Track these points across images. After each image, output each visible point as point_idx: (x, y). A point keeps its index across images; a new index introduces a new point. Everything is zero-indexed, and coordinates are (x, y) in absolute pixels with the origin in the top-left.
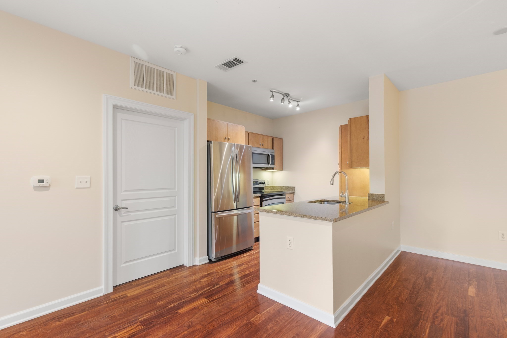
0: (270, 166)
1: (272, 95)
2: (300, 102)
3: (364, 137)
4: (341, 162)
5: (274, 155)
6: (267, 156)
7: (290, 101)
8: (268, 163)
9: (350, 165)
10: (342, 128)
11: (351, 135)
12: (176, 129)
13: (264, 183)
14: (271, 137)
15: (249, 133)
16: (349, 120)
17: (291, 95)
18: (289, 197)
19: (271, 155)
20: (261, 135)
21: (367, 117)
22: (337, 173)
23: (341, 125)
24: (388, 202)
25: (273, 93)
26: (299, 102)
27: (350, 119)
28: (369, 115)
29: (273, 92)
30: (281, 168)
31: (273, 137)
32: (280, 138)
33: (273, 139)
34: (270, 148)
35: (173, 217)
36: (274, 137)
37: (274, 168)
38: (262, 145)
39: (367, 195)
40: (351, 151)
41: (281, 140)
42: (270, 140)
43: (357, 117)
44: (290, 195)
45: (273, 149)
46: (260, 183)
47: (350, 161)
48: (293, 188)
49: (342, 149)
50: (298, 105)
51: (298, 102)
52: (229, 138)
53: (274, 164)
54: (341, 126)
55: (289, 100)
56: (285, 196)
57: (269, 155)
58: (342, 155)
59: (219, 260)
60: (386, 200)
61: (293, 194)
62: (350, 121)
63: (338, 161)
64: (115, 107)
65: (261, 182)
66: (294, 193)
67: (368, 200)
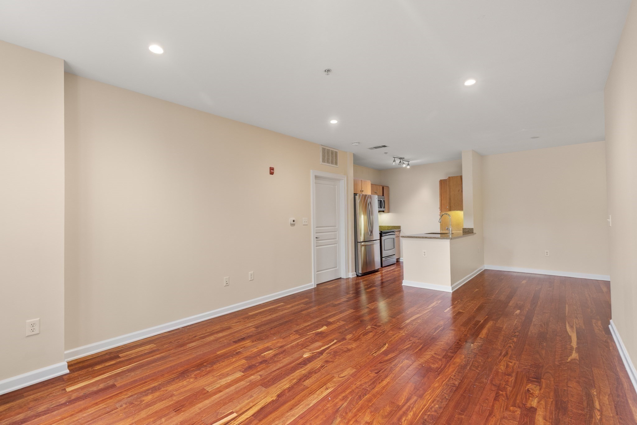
0: (382, 209)
1: (394, 160)
2: (410, 162)
3: (459, 190)
4: (441, 207)
5: (384, 201)
8: (381, 207)
9: (449, 209)
10: (442, 182)
11: (450, 188)
12: (336, 186)
14: (382, 186)
17: (405, 158)
18: (398, 234)
20: (377, 184)
21: (461, 177)
24: (475, 233)
27: (449, 177)
28: (462, 176)
29: (394, 158)
30: (389, 212)
32: (387, 187)
33: (383, 188)
34: (381, 195)
35: (336, 245)
36: (384, 186)
37: (385, 212)
38: (377, 193)
39: (462, 229)
40: (450, 199)
42: (381, 188)
43: (454, 177)
45: (383, 195)
47: (449, 207)
48: (399, 227)
49: (442, 198)
50: (408, 164)
51: (408, 162)
52: (363, 191)
53: (385, 208)
54: (441, 180)
55: (403, 162)
56: (395, 233)
57: (381, 200)
58: (442, 201)
59: (364, 274)
60: (474, 232)
63: (439, 206)
64: (316, 177)
66: (400, 231)
67: (463, 232)
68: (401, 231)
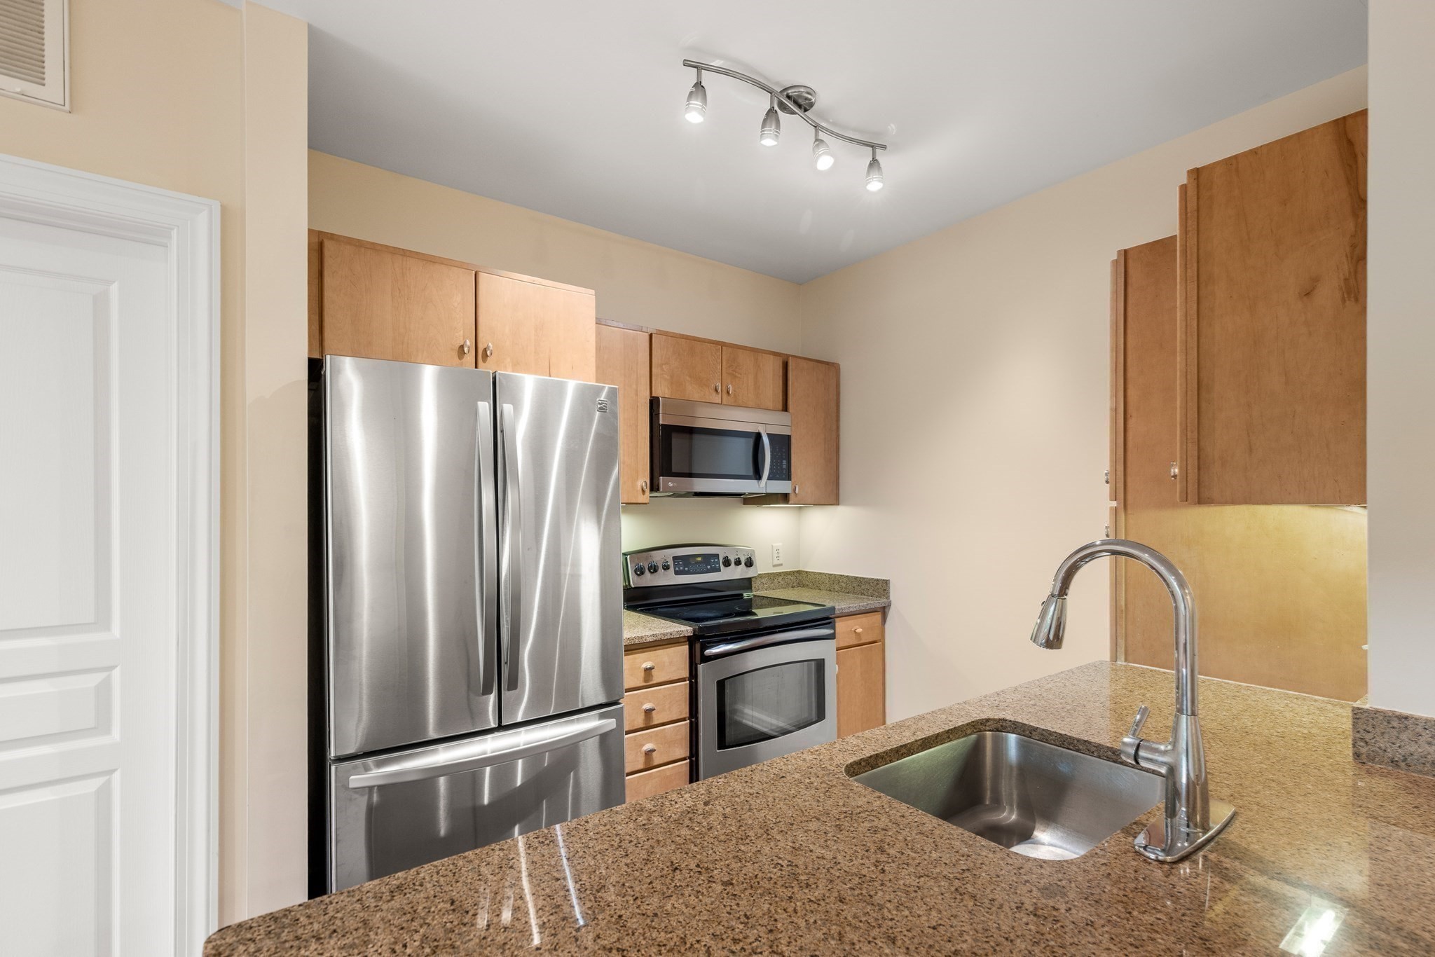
0: (765, 485)
2: (884, 147)
3: (1315, 280)
4: (1120, 468)
5: (789, 437)
6: (751, 441)
7: (822, 135)
8: (757, 475)
9: (1192, 488)
10: (1134, 267)
11: (1201, 282)
13: (749, 563)
14: (775, 354)
15: (651, 336)
16: (1185, 182)
17: (826, 103)
18: (859, 630)
19: (769, 435)
20: (722, 345)
21: (1353, 127)
22: (1092, 556)
23: (1126, 251)
25: (699, 75)
26: (878, 151)
27: (1196, 173)
29: (699, 67)
30: (831, 495)
31: (788, 356)
32: (827, 363)
33: (785, 366)
34: (770, 405)
35: (87, 787)
36: (792, 356)
37: (792, 497)
38: (728, 393)
40: (1201, 388)
41: (829, 371)
42: (771, 369)
43: (1254, 152)
44: (863, 619)
45: (785, 408)
46: (727, 563)
47: (1193, 462)
48: (880, 587)
49: (1131, 392)
50: (874, 166)
51: (873, 146)
52: (485, 350)
53: (789, 479)
55: (817, 134)
56: (834, 628)
57: (758, 436)
58: (1131, 423)
61: (878, 616)
62: (1192, 193)
65: (732, 559)
66: (883, 611)
67: (1357, 755)
68: (889, 605)
